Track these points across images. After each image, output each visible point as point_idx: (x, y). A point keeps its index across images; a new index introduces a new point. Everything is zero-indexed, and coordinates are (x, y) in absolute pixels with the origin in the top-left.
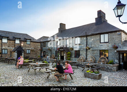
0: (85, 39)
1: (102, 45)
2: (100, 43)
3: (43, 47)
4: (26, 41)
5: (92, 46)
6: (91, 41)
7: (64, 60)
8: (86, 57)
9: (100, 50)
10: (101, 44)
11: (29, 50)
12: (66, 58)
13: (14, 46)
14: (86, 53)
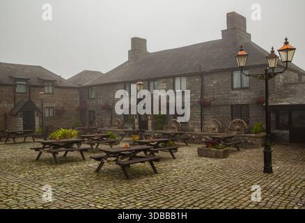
0: (197, 80)
1: (235, 95)
2: (233, 89)
3: (88, 100)
4: (43, 87)
5: (215, 97)
6: (212, 85)
7: (147, 129)
8: (201, 121)
9: (232, 106)
10: (233, 92)
11: (51, 110)
12: (152, 127)
13: (12, 99)
14: (201, 112)
